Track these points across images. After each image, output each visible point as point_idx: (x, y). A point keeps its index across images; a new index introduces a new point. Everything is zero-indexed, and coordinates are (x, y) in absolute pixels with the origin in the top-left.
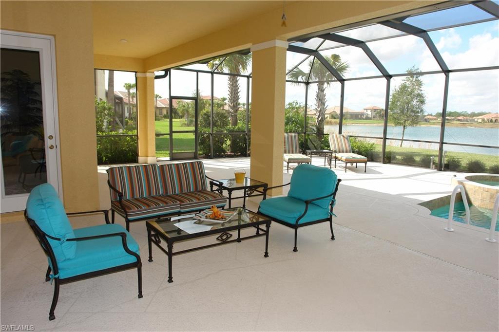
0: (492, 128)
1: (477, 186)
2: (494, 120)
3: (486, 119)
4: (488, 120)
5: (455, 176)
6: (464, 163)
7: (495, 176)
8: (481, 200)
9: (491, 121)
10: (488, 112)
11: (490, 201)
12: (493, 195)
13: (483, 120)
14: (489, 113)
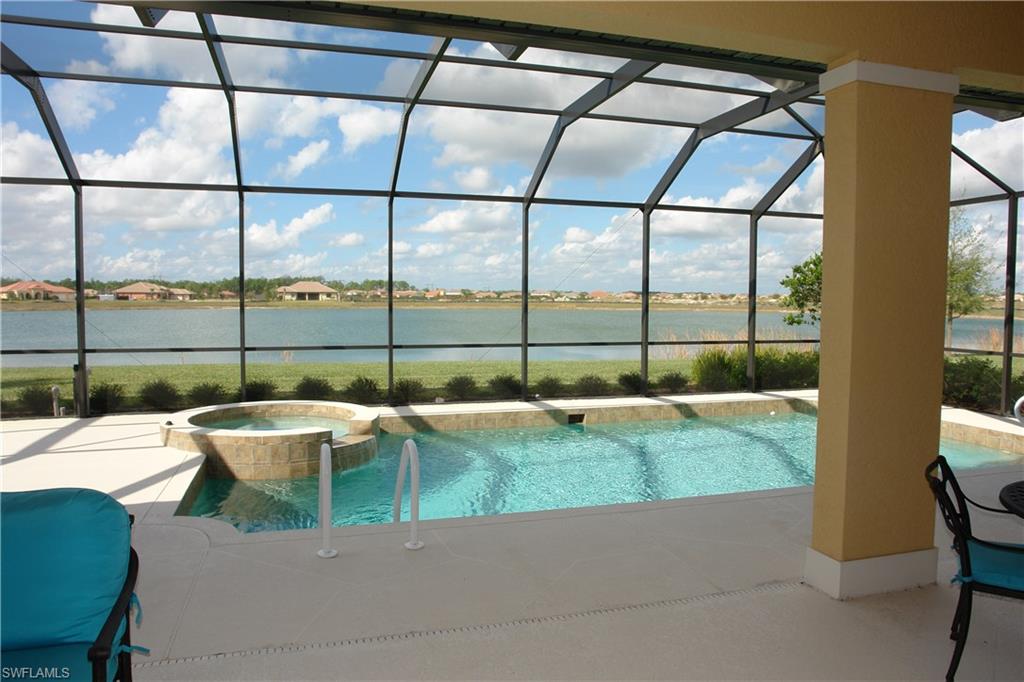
0: (33, 310)
1: (241, 438)
2: (33, 293)
3: (16, 293)
4: (21, 294)
5: (170, 423)
6: (132, 390)
7: (229, 409)
8: (255, 464)
9: (28, 296)
10: (14, 279)
11: (272, 464)
12: (277, 450)
13: (11, 294)
14: (18, 281)
